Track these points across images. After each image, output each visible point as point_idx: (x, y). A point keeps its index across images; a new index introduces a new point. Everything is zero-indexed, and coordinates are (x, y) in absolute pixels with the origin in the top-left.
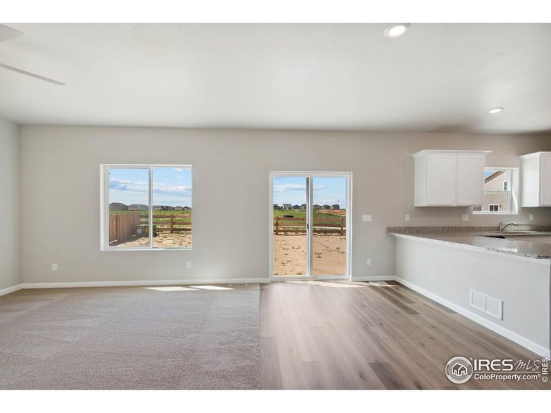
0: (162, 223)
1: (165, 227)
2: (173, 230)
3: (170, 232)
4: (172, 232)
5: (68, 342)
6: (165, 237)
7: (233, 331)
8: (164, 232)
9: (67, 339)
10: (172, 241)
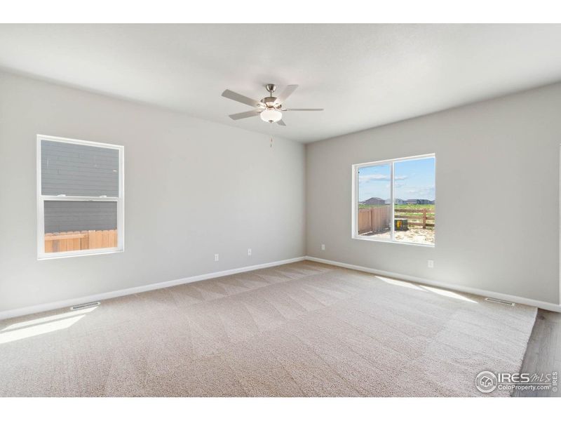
0: (415, 218)
1: (418, 222)
2: (426, 226)
3: (422, 227)
4: (424, 228)
5: (323, 305)
6: (416, 232)
7: (475, 354)
8: (416, 227)
9: (323, 302)
10: (424, 237)
